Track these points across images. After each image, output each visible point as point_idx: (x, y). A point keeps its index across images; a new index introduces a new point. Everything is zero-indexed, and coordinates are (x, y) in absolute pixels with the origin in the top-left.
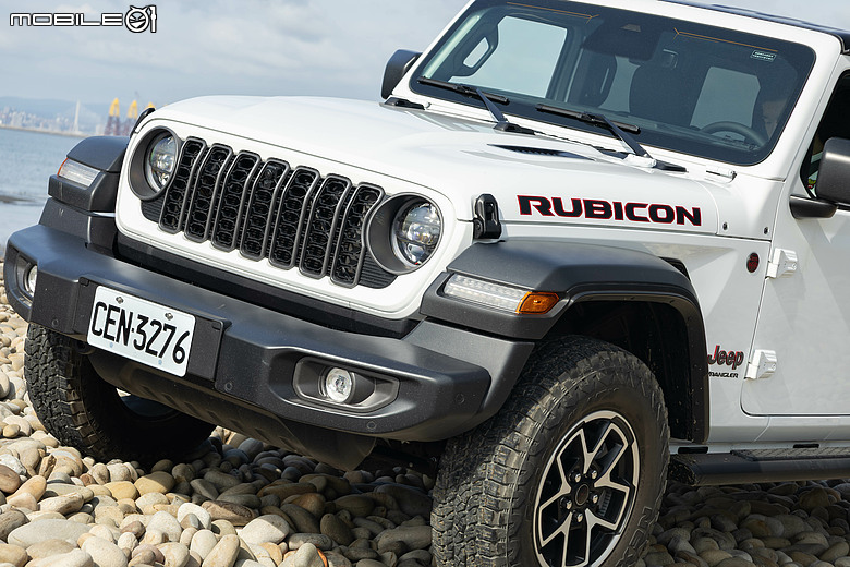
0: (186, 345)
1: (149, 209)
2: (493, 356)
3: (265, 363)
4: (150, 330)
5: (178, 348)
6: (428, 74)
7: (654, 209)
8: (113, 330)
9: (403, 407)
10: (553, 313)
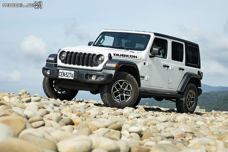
0: (73, 75)
1: (62, 62)
2: (113, 72)
3: (84, 75)
4: (68, 74)
5: (72, 76)
6: (95, 44)
7: (131, 56)
8: (62, 75)
9: (103, 79)
10: (120, 67)
